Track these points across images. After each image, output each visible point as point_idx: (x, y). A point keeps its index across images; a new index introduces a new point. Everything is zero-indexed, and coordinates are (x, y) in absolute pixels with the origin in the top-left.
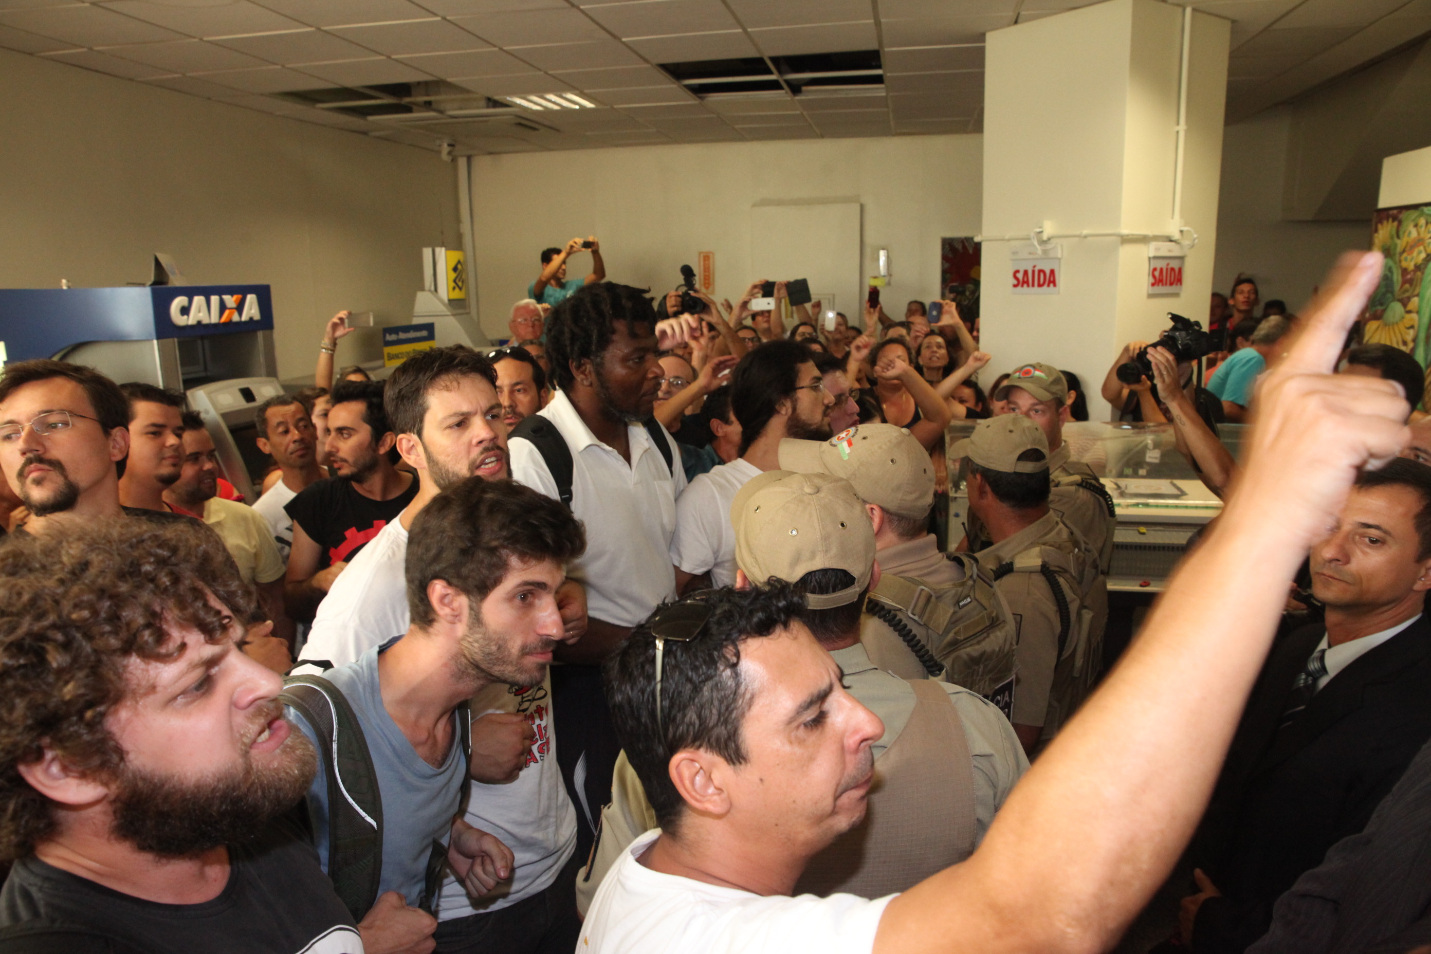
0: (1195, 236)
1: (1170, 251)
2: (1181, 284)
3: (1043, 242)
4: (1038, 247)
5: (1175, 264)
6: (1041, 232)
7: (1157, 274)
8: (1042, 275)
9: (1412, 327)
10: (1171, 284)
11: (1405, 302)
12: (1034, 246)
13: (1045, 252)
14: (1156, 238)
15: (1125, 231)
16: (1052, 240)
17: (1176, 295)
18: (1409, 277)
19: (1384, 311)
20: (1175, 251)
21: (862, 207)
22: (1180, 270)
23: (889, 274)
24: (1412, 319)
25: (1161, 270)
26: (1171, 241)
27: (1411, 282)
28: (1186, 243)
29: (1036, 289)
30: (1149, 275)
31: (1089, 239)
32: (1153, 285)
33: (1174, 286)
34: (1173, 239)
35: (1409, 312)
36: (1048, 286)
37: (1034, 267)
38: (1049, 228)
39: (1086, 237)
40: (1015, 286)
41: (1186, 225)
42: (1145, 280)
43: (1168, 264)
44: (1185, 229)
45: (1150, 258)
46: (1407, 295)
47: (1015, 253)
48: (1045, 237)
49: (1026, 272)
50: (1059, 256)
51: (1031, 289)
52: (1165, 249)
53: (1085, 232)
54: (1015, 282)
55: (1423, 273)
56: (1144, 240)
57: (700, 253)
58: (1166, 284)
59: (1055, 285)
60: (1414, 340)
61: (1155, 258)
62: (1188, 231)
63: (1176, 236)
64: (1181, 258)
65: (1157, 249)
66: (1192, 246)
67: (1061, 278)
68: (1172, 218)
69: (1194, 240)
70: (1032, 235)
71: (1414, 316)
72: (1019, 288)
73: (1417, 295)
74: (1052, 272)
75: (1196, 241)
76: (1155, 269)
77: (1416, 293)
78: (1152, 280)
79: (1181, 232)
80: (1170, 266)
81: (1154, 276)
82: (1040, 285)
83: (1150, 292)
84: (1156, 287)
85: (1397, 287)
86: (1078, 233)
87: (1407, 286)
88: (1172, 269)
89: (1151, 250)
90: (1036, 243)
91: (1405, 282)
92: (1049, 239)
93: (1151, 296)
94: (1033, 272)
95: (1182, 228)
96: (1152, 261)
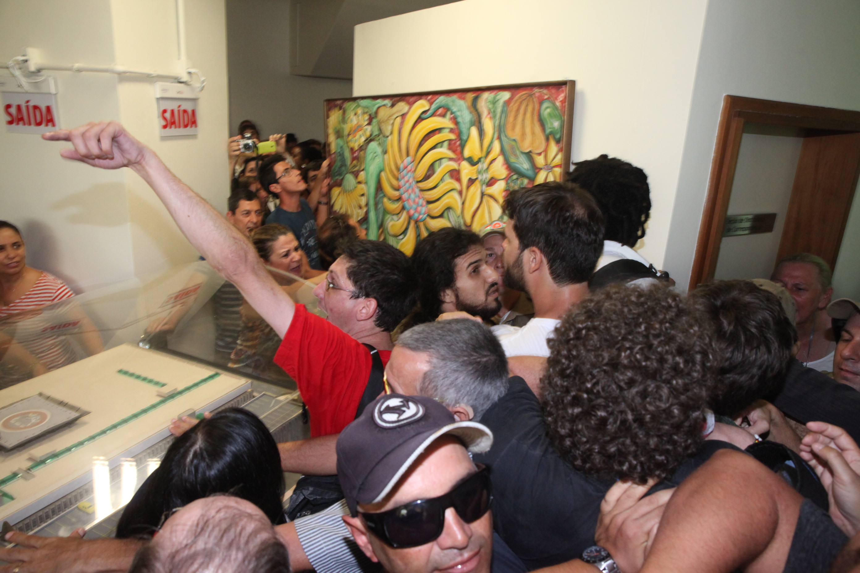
0: (203, 79)
1: (179, 92)
2: (196, 126)
3: (29, 73)
4: (23, 78)
5: (188, 106)
6: (26, 62)
7: (168, 115)
8: (38, 112)
9: (363, 195)
10: (186, 126)
11: (356, 174)
13: (36, 85)
14: (162, 78)
15: (120, 68)
16: (43, 72)
17: (194, 136)
18: (355, 155)
19: (342, 179)
20: (187, 93)
22: (193, 112)
24: (362, 189)
25: (172, 111)
26: (180, 82)
27: (356, 158)
28: (197, 85)
29: (33, 127)
30: (158, 118)
31: (83, 73)
32: (165, 127)
33: (189, 128)
34: (182, 80)
35: (360, 183)
36: (46, 125)
37: (27, 102)
38: (36, 58)
39: (79, 70)
40: (8, 123)
41: (194, 66)
42: (155, 123)
43: (179, 106)
44: (192, 70)
45: (158, 99)
46: (356, 169)
48: (32, 68)
49: (20, 108)
50: (53, 91)
51: (27, 127)
52: (174, 90)
53: (77, 65)
54: (9, 118)
55: (365, 153)
56: (148, 78)
58: (180, 127)
59: (54, 125)
60: (367, 205)
61: (163, 99)
62: (196, 73)
63: (185, 78)
64: (194, 100)
65: (164, 90)
66: (203, 88)
67: (57, 117)
68: (179, 58)
69: (203, 82)
70: (11, 64)
71: (363, 186)
72: (14, 125)
73: (363, 170)
74: (48, 109)
75: (207, 84)
76: (165, 111)
77: (362, 169)
78: (164, 123)
79: (190, 73)
80: (182, 108)
81: (165, 119)
82: (36, 124)
83: (163, 135)
84: (168, 129)
85: (348, 162)
86: (69, 66)
87: (355, 162)
88: (185, 111)
89: (158, 90)
90: (19, 74)
91: (354, 159)
92: (39, 71)
93: (164, 138)
94: (28, 107)
95: (191, 70)
96: (161, 102)
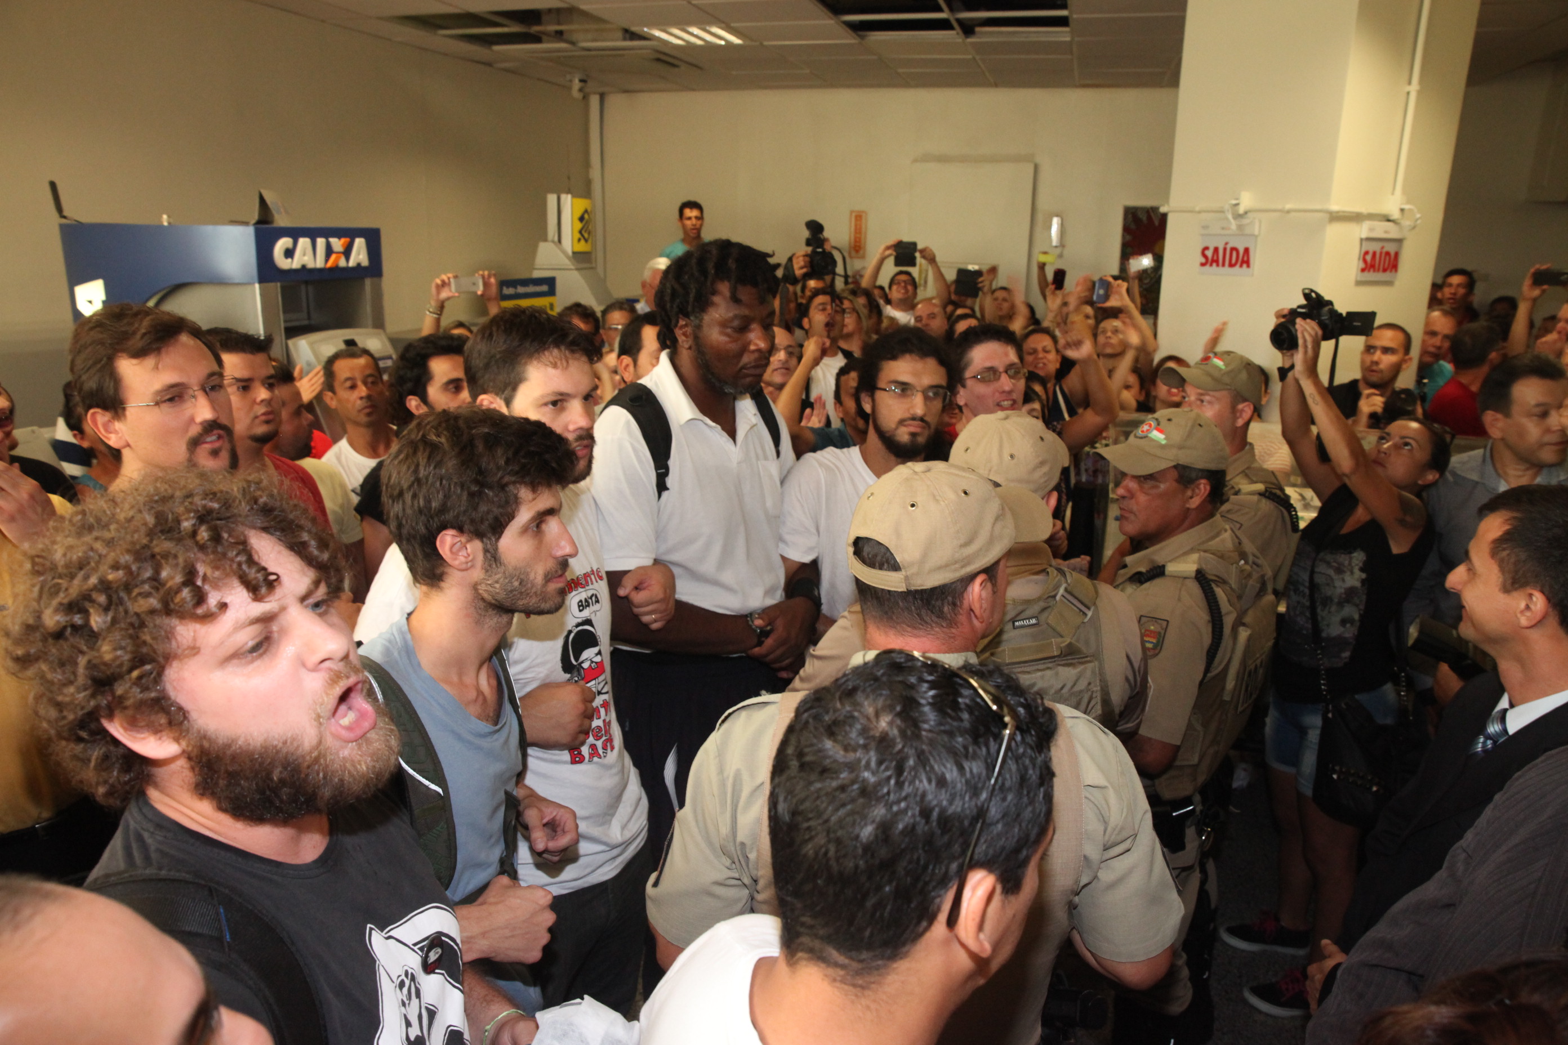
0: (1418, 216)
1: (1386, 232)
2: (1396, 271)
3: (1238, 216)
4: (1232, 220)
5: (1391, 248)
6: (1237, 205)
7: (1369, 258)
8: (1234, 254)
10: (1385, 270)
12: (1227, 219)
13: (1240, 227)
14: (1371, 217)
15: (1335, 207)
16: (1250, 215)
17: (1389, 283)
20: (1393, 232)
21: (1036, 168)
22: (1397, 254)
23: (1062, 245)
25: (1374, 253)
26: (1389, 220)
28: (1407, 223)
29: (1227, 269)
30: (1359, 259)
31: (1293, 214)
32: (1363, 270)
33: (1388, 273)
34: (1392, 218)
36: (1241, 266)
37: (1226, 244)
38: (1247, 201)
39: (1288, 212)
40: (1203, 265)
41: (1408, 202)
42: (1354, 264)
43: (1383, 248)
44: (1407, 207)
45: (1362, 240)
47: (1205, 227)
48: (1241, 210)
49: (1216, 250)
50: (1256, 232)
51: (1220, 269)
52: (1381, 230)
53: (1288, 206)
54: (1203, 260)
56: (1356, 218)
57: (852, 212)
58: (1378, 270)
59: (1248, 266)
61: (1368, 239)
62: (1410, 210)
63: (1396, 215)
64: (1399, 241)
65: (1371, 230)
66: (1414, 228)
67: (1255, 258)
68: (1393, 194)
69: (1417, 220)
70: (1227, 207)
72: (1207, 267)
74: (1247, 250)
75: (1419, 222)
76: (1367, 253)
78: (1362, 265)
79: (1402, 210)
80: (1385, 250)
81: (1365, 261)
82: (1231, 265)
83: (1359, 279)
84: (1366, 273)
86: (1279, 207)
88: (1388, 254)
89: (1364, 230)
90: (1230, 216)
92: (1246, 213)
93: (1359, 283)
94: (1225, 249)
95: (1403, 207)
96: (1364, 243)
